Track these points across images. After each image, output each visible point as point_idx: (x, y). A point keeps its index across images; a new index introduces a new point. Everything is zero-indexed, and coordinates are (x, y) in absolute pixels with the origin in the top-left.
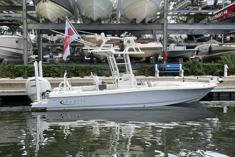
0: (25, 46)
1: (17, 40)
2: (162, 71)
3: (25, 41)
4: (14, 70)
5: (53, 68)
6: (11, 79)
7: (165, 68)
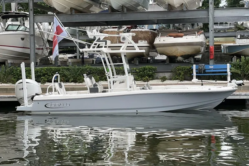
0: (31, 44)
1: (23, 36)
2: (201, 73)
3: (32, 38)
4: (17, 74)
5: (62, 71)
6: (12, 85)
7: (205, 70)
